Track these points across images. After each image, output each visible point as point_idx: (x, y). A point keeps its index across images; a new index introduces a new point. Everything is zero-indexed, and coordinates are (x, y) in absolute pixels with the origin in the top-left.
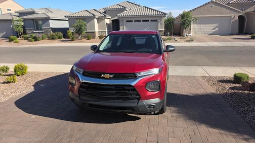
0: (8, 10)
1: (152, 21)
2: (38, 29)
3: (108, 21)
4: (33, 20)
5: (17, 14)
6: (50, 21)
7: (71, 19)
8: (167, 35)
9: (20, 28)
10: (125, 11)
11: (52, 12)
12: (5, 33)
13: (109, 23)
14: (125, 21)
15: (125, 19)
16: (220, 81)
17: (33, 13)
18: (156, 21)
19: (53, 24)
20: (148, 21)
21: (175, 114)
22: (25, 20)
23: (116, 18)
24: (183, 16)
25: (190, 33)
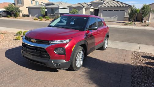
0: (42, 3)
1: (120, 10)
2: (53, 14)
3: (92, 10)
4: (51, 8)
5: (45, 5)
6: (59, 9)
7: (70, 8)
8: (131, 21)
9: (44, 13)
10: (104, 4)
11: (62, 4)
12: (38, 15)
13: (92, 11)
14: (102, 10)
15: (102, 9)
16: (143, 57)
17: (52, 4)
18: (124, 10)
19: (61, 11)
20: (118, 10)
21: (83, 73)
22: (47, 8)
23: (97, 8)
24: (143, 8)
25: (148, 20)
